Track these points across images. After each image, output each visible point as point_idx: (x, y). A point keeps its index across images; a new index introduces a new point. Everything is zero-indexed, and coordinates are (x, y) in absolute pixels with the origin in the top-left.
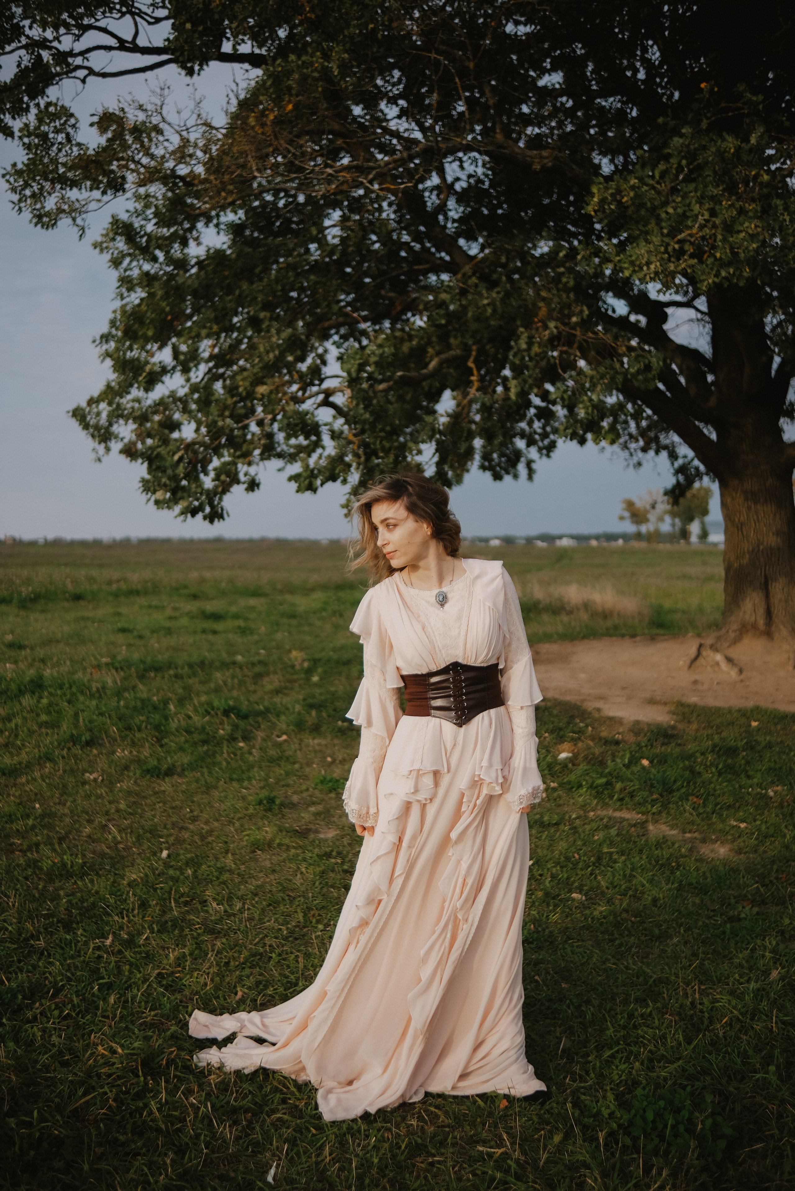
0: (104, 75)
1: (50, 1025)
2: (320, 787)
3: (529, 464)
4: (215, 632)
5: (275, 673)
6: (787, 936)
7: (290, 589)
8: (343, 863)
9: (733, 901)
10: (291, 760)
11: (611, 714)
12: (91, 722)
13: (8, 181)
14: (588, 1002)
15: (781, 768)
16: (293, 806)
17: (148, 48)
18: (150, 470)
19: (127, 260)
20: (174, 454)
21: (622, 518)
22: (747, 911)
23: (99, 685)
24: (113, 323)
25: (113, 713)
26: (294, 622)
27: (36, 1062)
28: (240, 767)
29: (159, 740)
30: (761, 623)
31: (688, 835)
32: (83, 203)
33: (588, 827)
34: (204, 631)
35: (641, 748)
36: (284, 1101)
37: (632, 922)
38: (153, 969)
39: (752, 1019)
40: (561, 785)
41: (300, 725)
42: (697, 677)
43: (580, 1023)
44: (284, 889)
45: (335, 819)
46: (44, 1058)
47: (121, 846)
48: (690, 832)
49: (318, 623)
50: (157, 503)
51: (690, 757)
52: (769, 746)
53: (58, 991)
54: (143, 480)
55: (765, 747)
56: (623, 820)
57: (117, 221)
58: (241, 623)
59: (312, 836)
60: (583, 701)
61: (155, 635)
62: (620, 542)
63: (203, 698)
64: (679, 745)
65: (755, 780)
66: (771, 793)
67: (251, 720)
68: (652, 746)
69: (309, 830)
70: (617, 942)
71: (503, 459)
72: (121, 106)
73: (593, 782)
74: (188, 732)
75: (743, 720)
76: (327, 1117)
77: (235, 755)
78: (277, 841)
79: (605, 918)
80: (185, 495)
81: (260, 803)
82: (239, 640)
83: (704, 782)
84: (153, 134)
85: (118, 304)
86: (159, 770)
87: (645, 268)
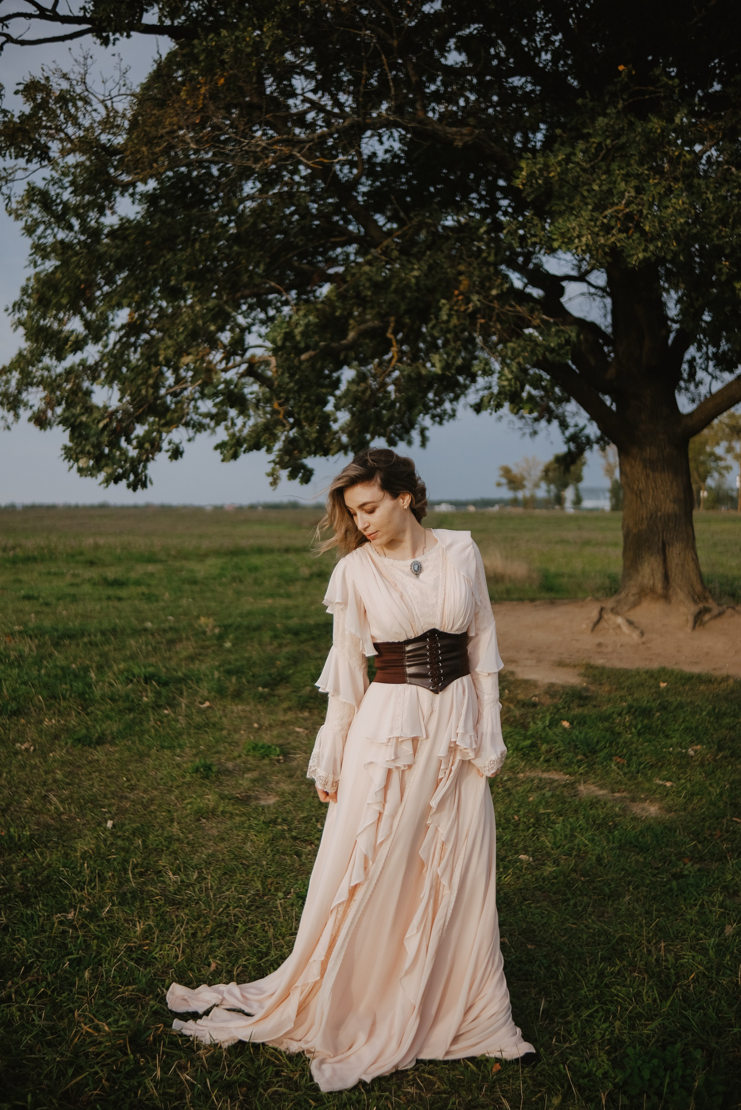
0: (23, 43)
1: (27, 1004)
2: (252, 753)
3: (423, 431)
4: (120, 599)
5: (188, 639)
6: (731, 891)
7: (183, 555)
8: (290, 830)
9: (674, 858)
10: (218, 727)
11: (525, 677)
12: (14, 691)
14: (557, 963)
15: (697, 727)
16: (228, 773)
17: (68, 17)
18: (72, 438)
19: (42, 227)
20: (99, 422)
21: (499, 485)
22: (689, 867)
23: (16, 654)
24: (24, 290)
25: (36, 682)
26: (197, 588)
27: (19, 1042)
28: (168, 734)
29: (84, 709)
30: (659, 586)
31: (617, 795)
32: (10, 171)
33: (520, 789)
34: (109, 598)
35: (559, 710)
36: (278, 1074)
37: (583, 882)
38: (121, 942)
39: (717, 974)
41: (221, 692)
42: (601, 640)
43: (554, 984)
44: (236, 858)
45: (273, 785)
46: (27, 1039)
47: (64, 817)
48: (619, 792)
49: (220, 589)
50: (80, 470)
51: (607, 718)
52: (681, 706)
53: (29, 968)
54: (65, 448)
55: (677, 707)
56: (552, 781)
57: (33, 188)
58: (144, 589)
59: (254, 803)
61: (61, 602)
62: (496, 508)
63: (122, 666)
64: (595, 706)
65: (674, 740)
66: (691, 752)
67: (172, 687)
68: (569, 707)
69: (249, 797)
70: (572, 902)
71: (396, 426)
72: (46, 75)
73: (518, 745)
74: (113, 700)
75: (652, 682)
76: (324, 1088)
77: (162, 722)
78: (221, 809)
79: (555, 878)
80: (110, 462)
81: (197, 770)
82: (146, 607)
83: (625, 743)
84: (80, 104)
85: (31, 271)
86: (91, 738)
87: (576, 241)
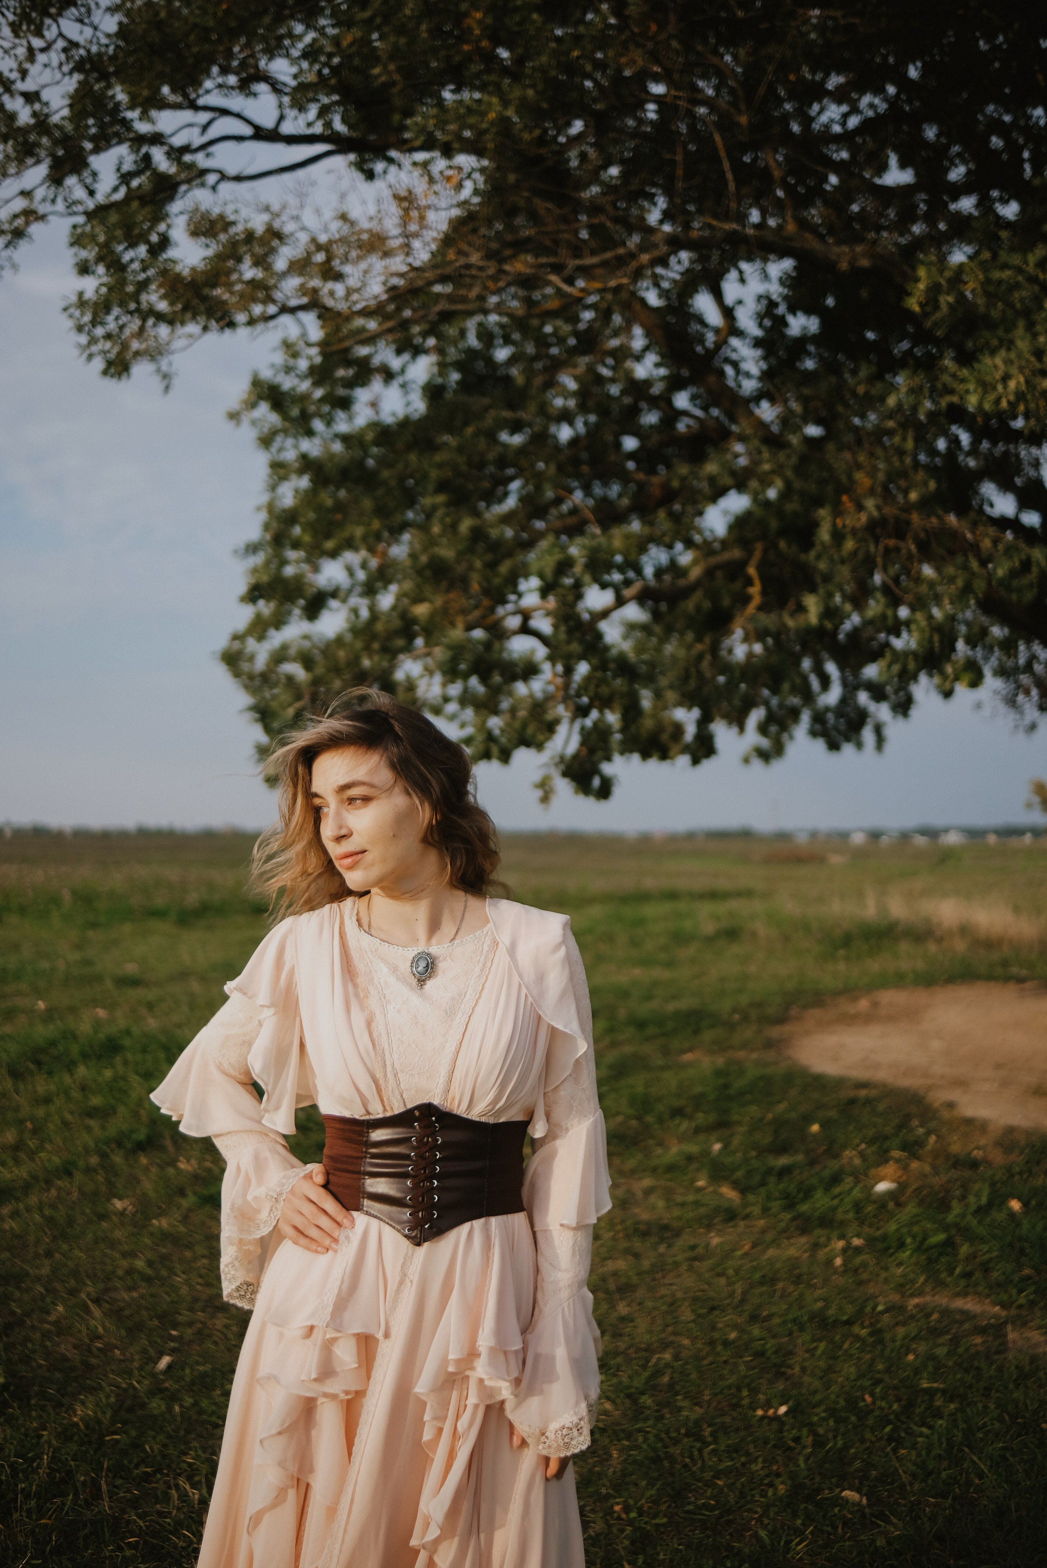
0: (238, 179)
3: (878, 730)
11: (969, 1111)
13: (71, 316)
17: (295, 135)
19: (281, 437)
24: (266, 528)
32: (166, 340)
33: (901, 1331)
35: (1012, 1176)
40: (871, 1241)
47: (97, 1345)
56: (967, 1316)
57: (260, 381)
60: (930, 1088)
62: (1028, 838)
68: (1030, 1173)
71: (842, 720)
73: (924, 1240)
87: (1000, 387)
